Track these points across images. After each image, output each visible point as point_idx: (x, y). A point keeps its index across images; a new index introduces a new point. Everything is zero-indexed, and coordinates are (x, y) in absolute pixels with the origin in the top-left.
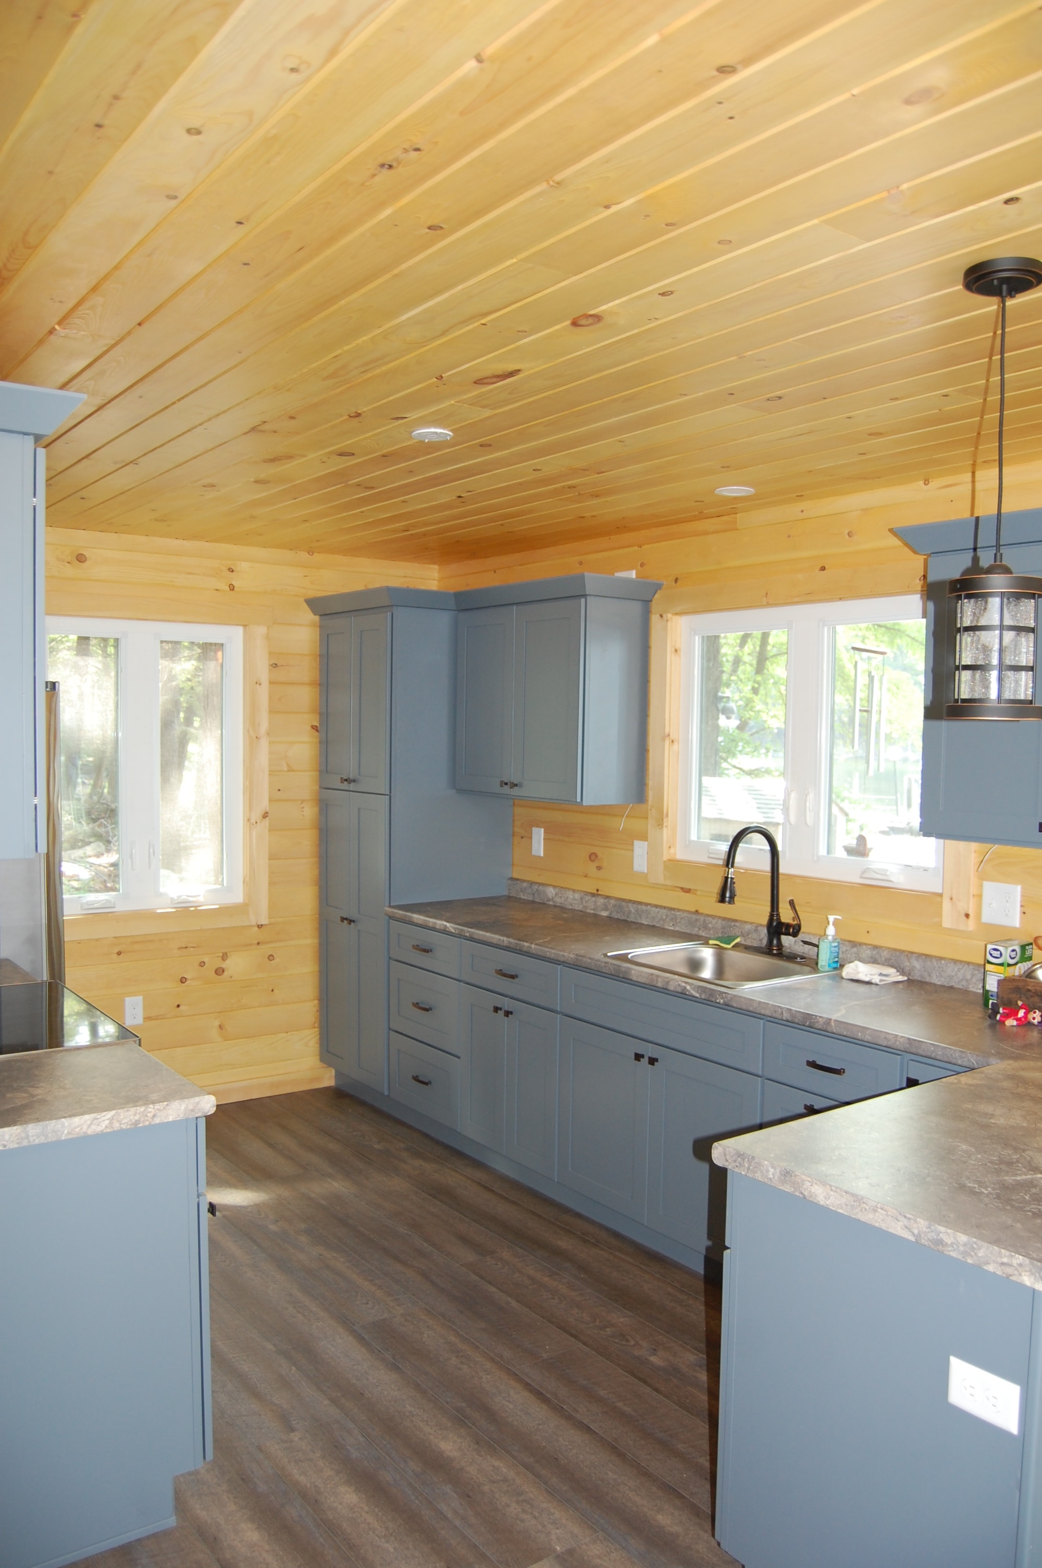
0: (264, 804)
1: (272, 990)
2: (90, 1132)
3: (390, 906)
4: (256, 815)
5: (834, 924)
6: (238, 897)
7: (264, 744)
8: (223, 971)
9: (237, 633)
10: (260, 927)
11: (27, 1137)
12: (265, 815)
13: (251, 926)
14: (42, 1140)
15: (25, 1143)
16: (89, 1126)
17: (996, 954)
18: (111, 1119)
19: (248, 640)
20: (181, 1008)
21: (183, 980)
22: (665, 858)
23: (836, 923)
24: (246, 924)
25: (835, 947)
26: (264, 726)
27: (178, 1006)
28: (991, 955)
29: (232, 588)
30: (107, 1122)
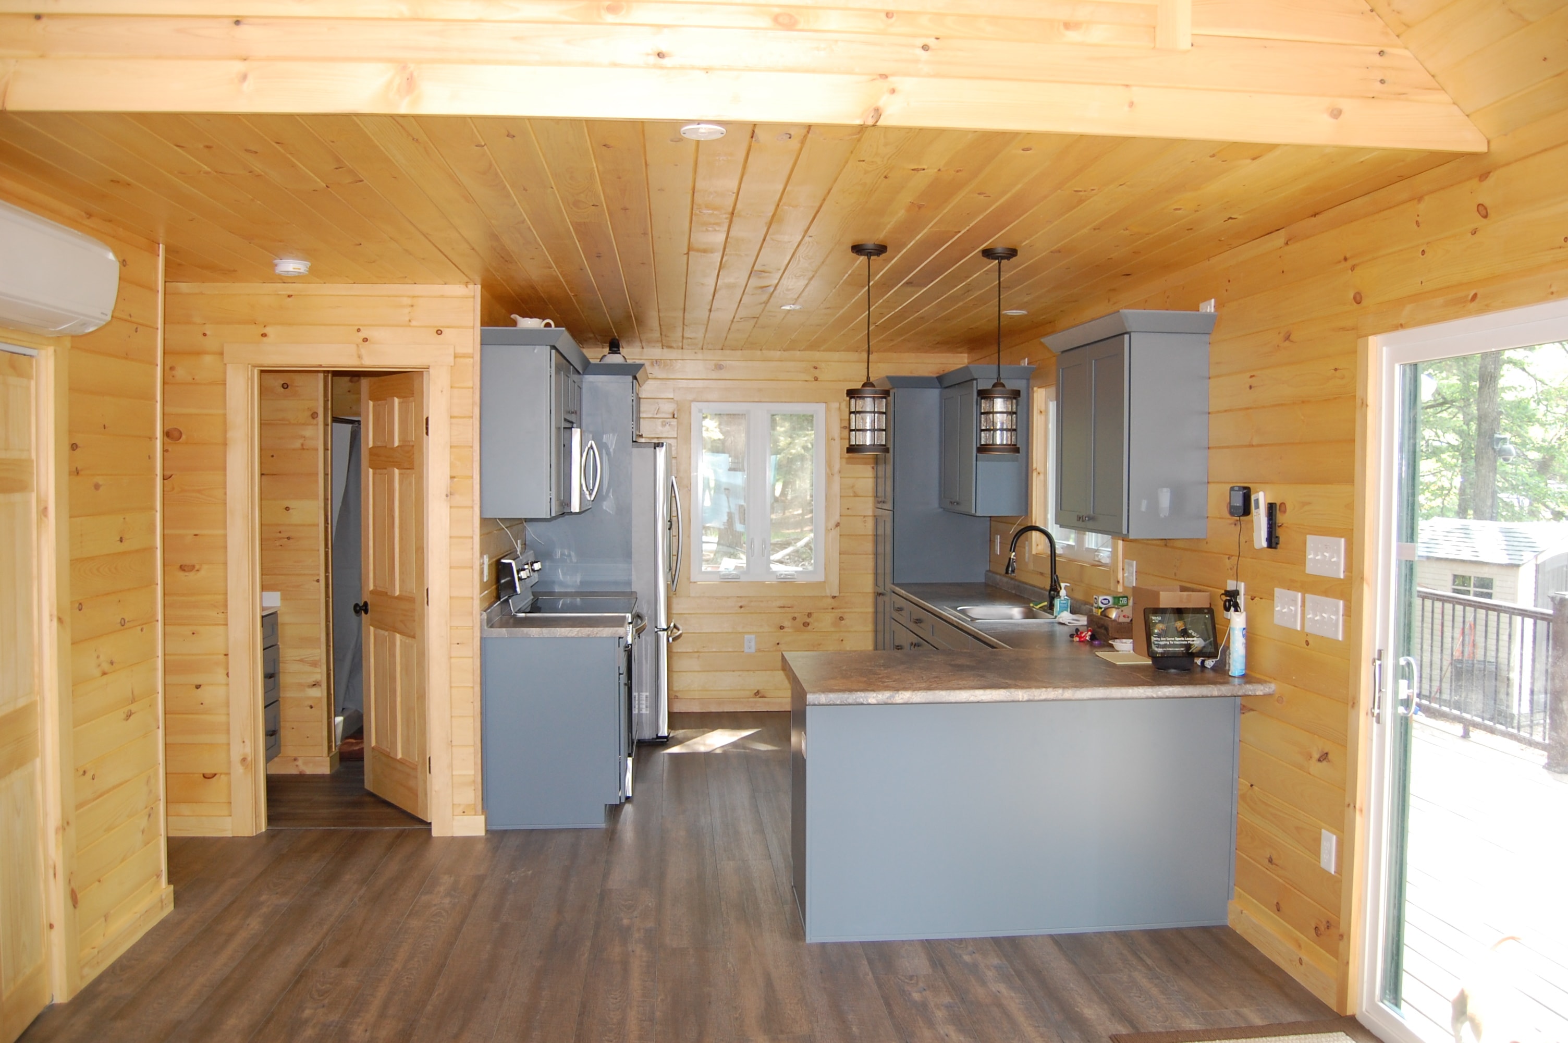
0: (836, 518)
1: (842, 640)
2: (569, 636)
3: (893, 584)
4: (832, 524)
5: (1065, 589)
6: (820, 578)
7: (837, 478)
8: (808, 624)
9: (821, 407)
10: (834, 597)
11: (543, 633)
12: (838, 525)
13: (827, 597)
14: (549, 636)
15: (541, 636)
16: (568, 633)
17: (1106, 602)
18: (578, 631)
19: (828, 410)
20: (780, 646)
21: (782, 628)
22: (1034, 552)
23: (1066, 587)
24: (823, 595)
25: (1064, 603)
26: (837, 467)
27: (778, 644)
28: (1102, 603)
29: (816, 379)
30: (576, 633)
